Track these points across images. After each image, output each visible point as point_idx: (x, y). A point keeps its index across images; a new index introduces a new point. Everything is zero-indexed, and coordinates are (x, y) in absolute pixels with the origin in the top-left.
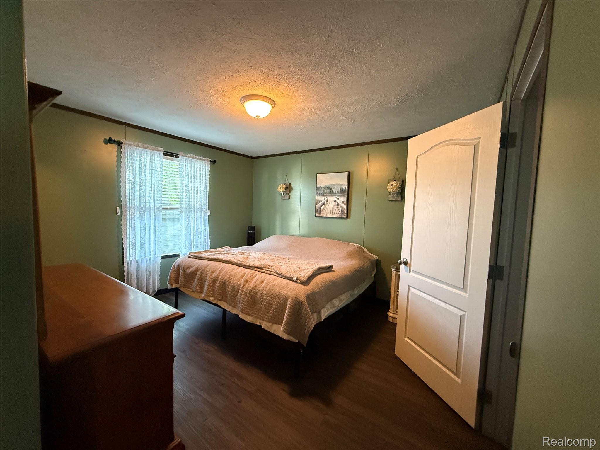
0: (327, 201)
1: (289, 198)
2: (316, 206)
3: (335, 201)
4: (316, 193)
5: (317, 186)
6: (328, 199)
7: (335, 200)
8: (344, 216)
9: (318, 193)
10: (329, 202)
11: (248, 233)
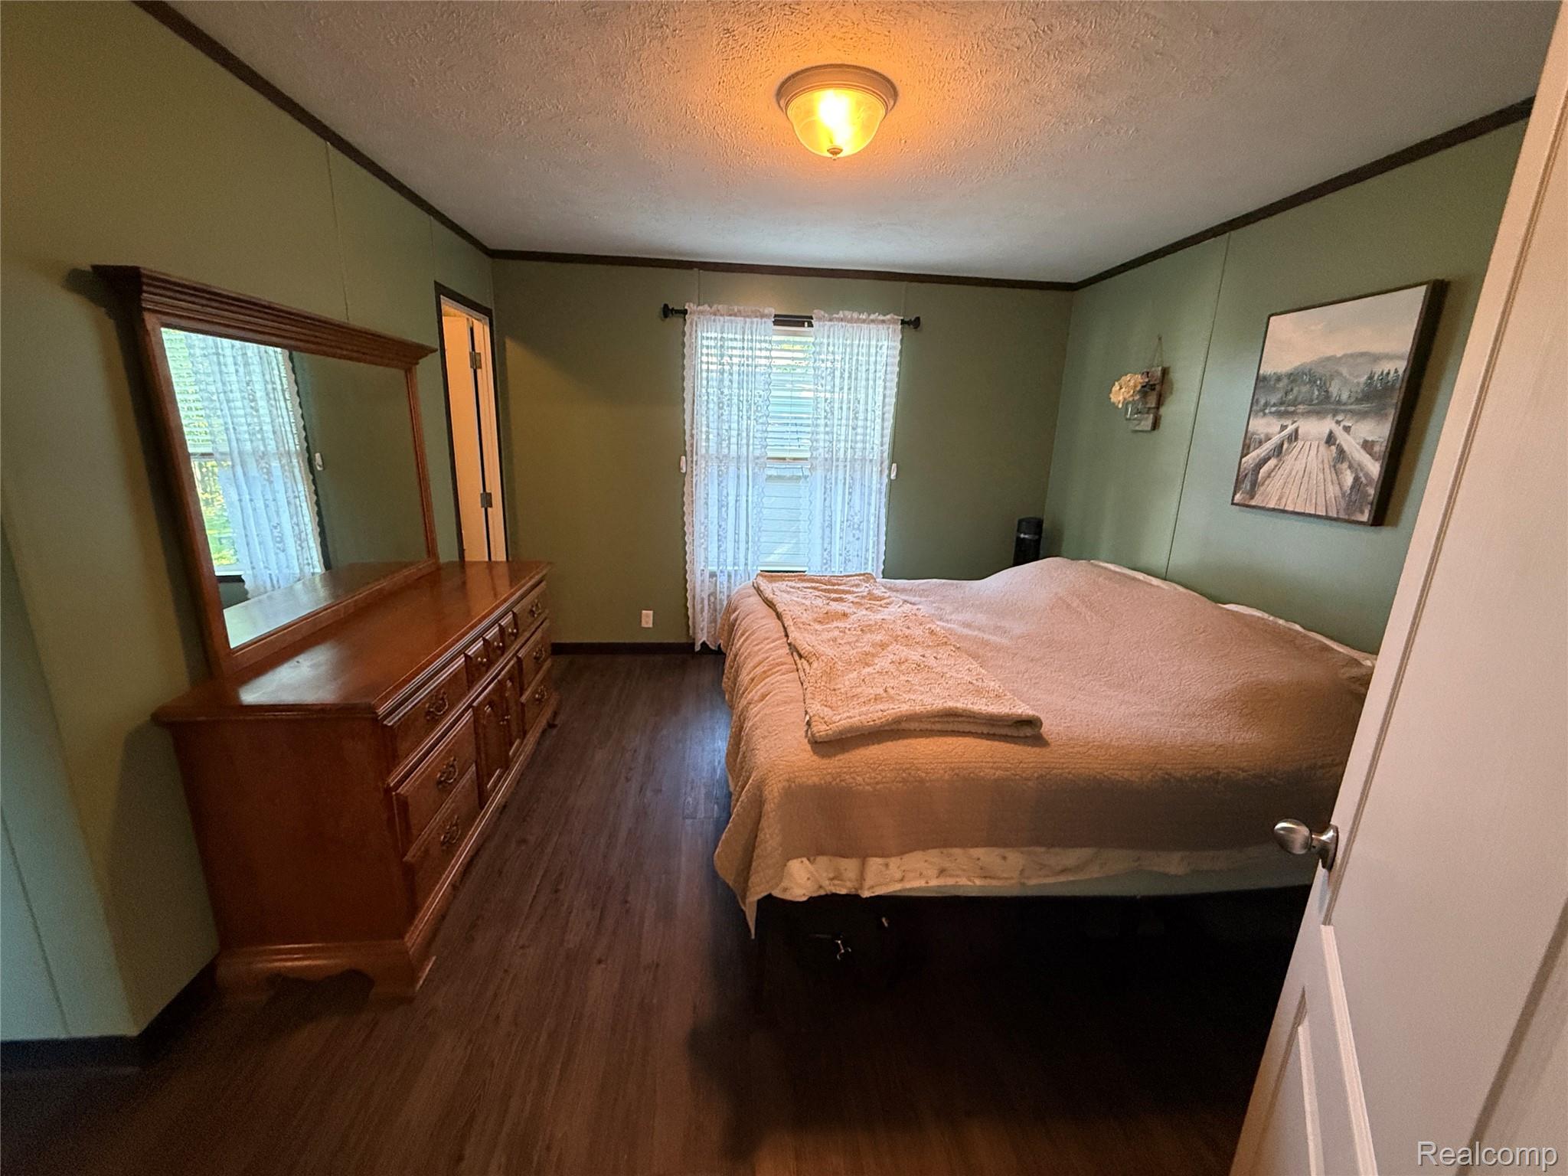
0: (1294, 437)
1: (1155, 425)
2: (1244, 460)
3: (1330, 439)
4: (1252, 404)
5: (1261, 372)
6: (1296, 431)
7: (1331, 433)
8: (1362, 512)
9: (1262, 402)
10: (1300, 443)
11: (1019, 539)
